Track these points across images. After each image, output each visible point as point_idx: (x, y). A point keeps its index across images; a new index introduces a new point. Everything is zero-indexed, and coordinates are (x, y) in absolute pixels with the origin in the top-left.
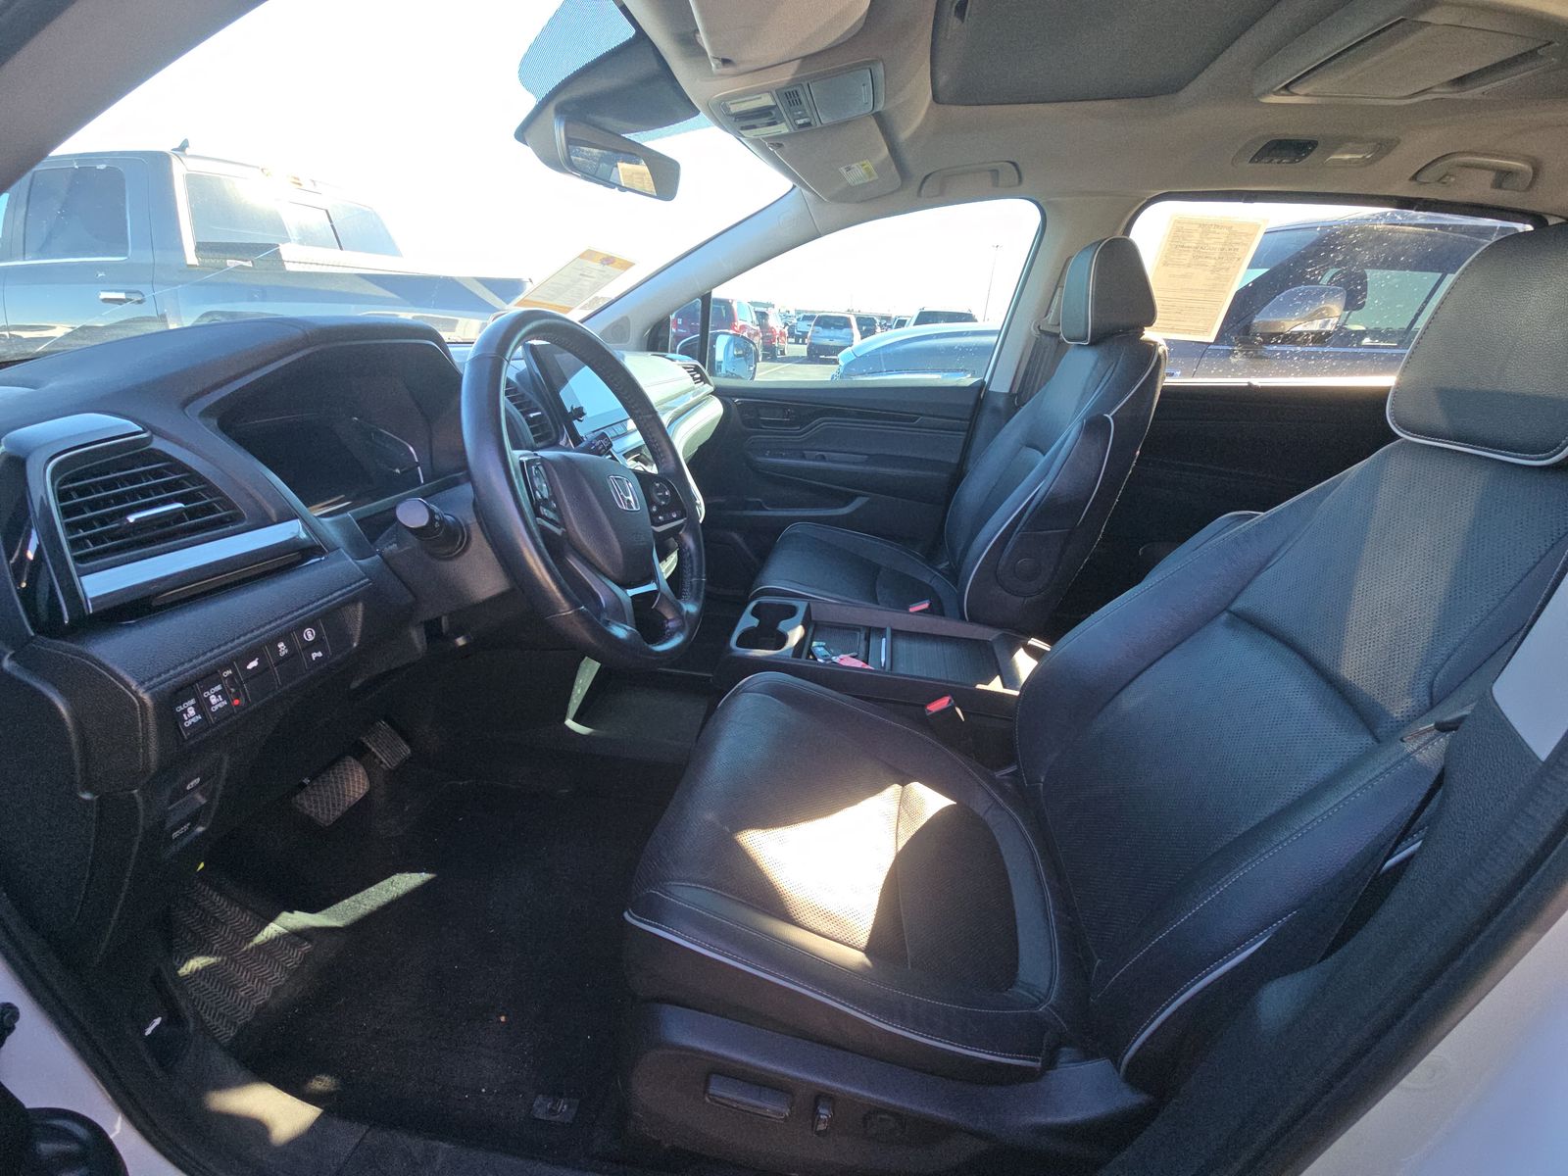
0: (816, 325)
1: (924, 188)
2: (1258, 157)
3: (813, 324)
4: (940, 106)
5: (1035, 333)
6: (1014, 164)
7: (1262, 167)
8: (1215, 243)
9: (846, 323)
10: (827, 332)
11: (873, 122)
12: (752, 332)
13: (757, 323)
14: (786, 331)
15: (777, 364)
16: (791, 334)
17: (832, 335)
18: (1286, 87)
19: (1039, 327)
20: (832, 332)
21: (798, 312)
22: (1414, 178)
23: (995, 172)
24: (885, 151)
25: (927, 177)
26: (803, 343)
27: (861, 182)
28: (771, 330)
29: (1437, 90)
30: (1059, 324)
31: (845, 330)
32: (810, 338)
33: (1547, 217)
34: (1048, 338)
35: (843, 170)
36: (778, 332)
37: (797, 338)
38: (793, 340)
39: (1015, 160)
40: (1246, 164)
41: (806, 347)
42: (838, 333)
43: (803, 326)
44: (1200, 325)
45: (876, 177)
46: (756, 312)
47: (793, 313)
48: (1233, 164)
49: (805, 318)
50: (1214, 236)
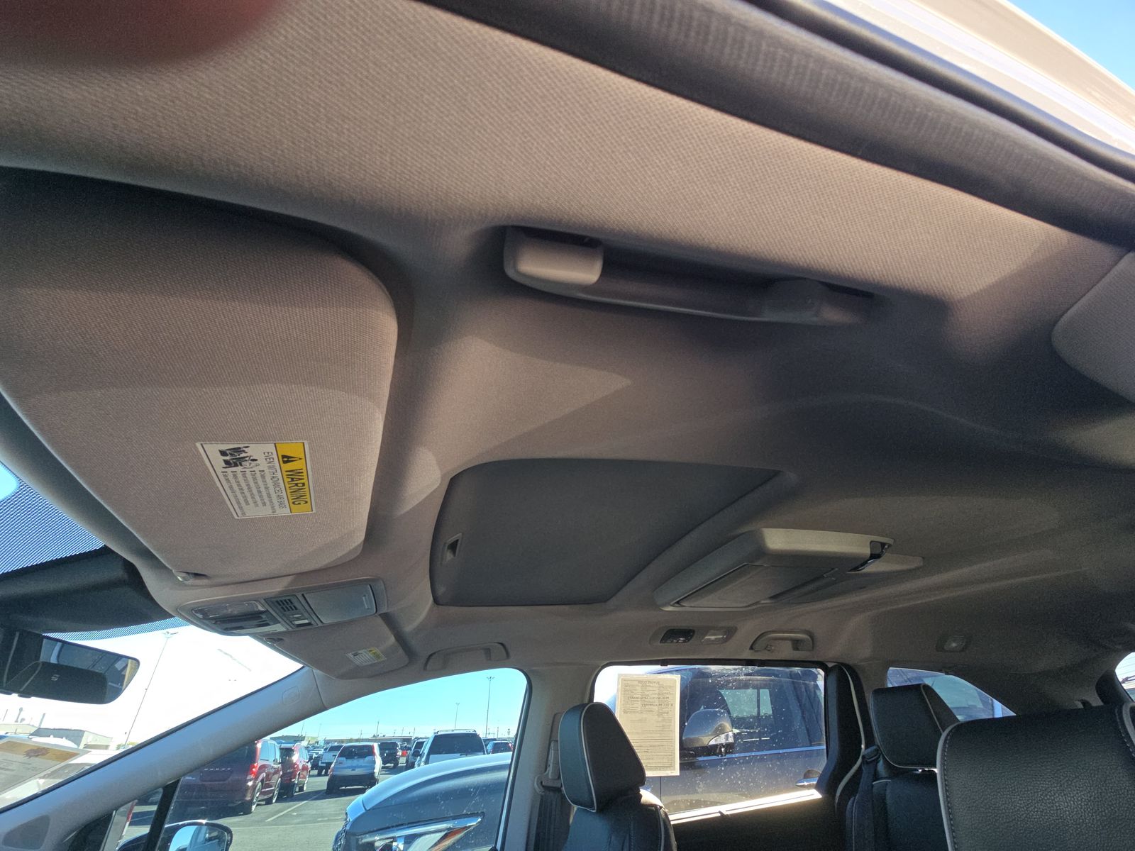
0: (340, 755)
1: (429, 663)
2: (664, 640)
3: (338, 754)
4: (441, 607)
5: (539, 790)
6: (502, 644)
7: (668, 645)
8: (653, 694)
9: (369, 751)
10: (350, 762)
11: (380, 621)
12: (272, 771)
13: (279, 760)
14: (309, 765)
15: (291, 803)
16: (315, 766)
17: (354, 765)
18: (678, 602)
19: (542, 782)
20: (355, 762)
21: (327, 742)
22: (751, 648)
23: (488, 651)
24: (392, 639)
25: (431, 655)
26: (326, 774)
27: (368, 663)
28: (293, 765)
29: (763, 602)
30: (559, 777)
31: (368, 759)
32: (333, 771)
33: (827, 664)
34: (552, 794)
35: (350, 655)
36: (300, 767)
37: (320, 769)
38: (315, 772)
39: (503, 642)
40: (658, 643)
41: (326, 779)
42: (362, 762)
43: (328, 757)
44: (665, 761)
45: (384, 658)
46: (281, 749)
47: (321, 743)
48: (650, 643)
49: (333, 749)
50: (651, 688)
